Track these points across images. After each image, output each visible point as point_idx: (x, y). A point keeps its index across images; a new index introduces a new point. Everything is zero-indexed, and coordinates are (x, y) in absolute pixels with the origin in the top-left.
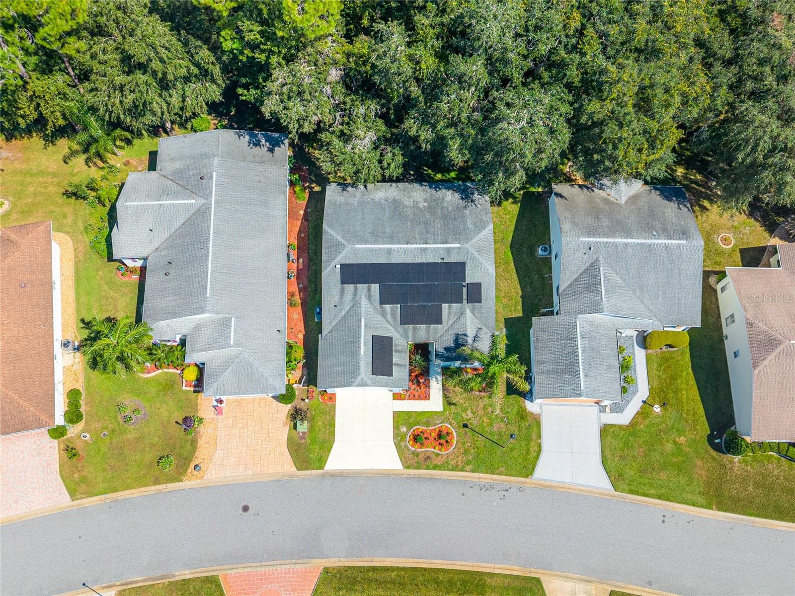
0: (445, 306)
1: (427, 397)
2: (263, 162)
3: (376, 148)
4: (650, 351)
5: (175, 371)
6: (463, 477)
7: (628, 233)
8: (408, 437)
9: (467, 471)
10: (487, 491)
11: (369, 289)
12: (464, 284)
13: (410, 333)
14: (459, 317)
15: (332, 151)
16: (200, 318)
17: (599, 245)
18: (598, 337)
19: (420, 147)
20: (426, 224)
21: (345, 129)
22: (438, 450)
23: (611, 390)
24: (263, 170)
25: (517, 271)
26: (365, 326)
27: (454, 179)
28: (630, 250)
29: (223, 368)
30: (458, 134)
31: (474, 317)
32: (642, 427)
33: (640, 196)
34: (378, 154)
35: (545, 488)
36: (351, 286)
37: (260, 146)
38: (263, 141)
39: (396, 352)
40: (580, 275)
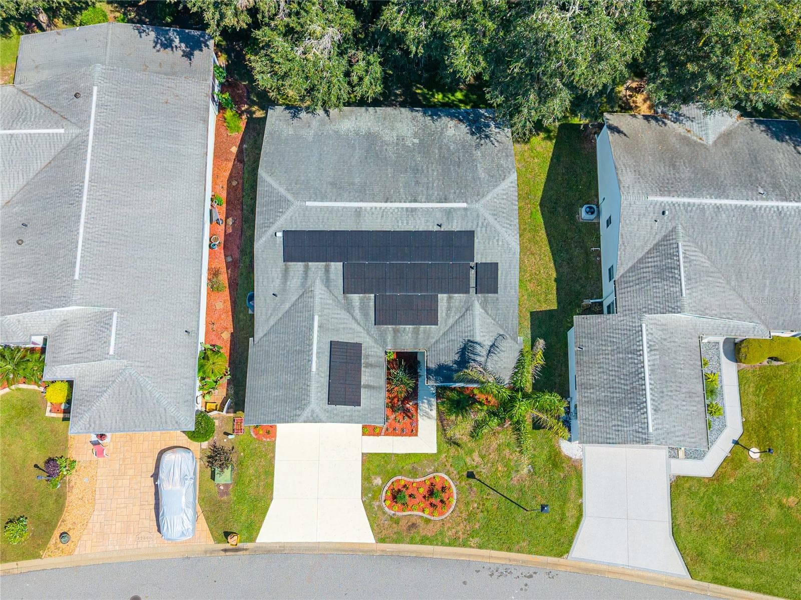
0: (442, 298)
1: (413, 432)
2: (174, 74)
3: (341, 54)
4: (743, 365)
5: (36, 387)
6: (466, 555)
7: (721, 192)
8: (384, 494)
9: (471, 547)
10: (500, 578)
11: (327, 270)
12: (472, 264)
13: (389, 338)
14: (464, 315)
15: (273, 55)
16: (68, 311)
17: (678, 208)
18: (674, 349)
19: (407, 52)
20: (416, 170)
21: (293, 22)
22: (429, 514)
23: (692, 431)
24: (173, 85)
25: (550, 241)
26: (319, 327)
27: (460, 101)
28: (724, 216)
29: (98, 390)
30: (466, 30)
31: (485, 315)
32: (732, 480)
33: (735, 133)
34: (344, 62)
35: (588, 572)
36: (300, 266)
37: (172, 48)
38: (177, 41)
39: (366, 367)
40: (647, 253)
